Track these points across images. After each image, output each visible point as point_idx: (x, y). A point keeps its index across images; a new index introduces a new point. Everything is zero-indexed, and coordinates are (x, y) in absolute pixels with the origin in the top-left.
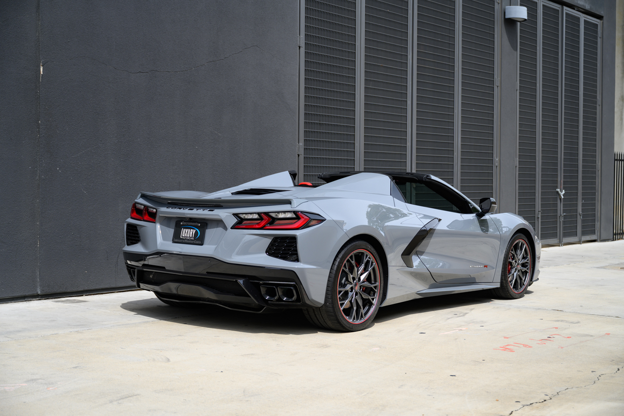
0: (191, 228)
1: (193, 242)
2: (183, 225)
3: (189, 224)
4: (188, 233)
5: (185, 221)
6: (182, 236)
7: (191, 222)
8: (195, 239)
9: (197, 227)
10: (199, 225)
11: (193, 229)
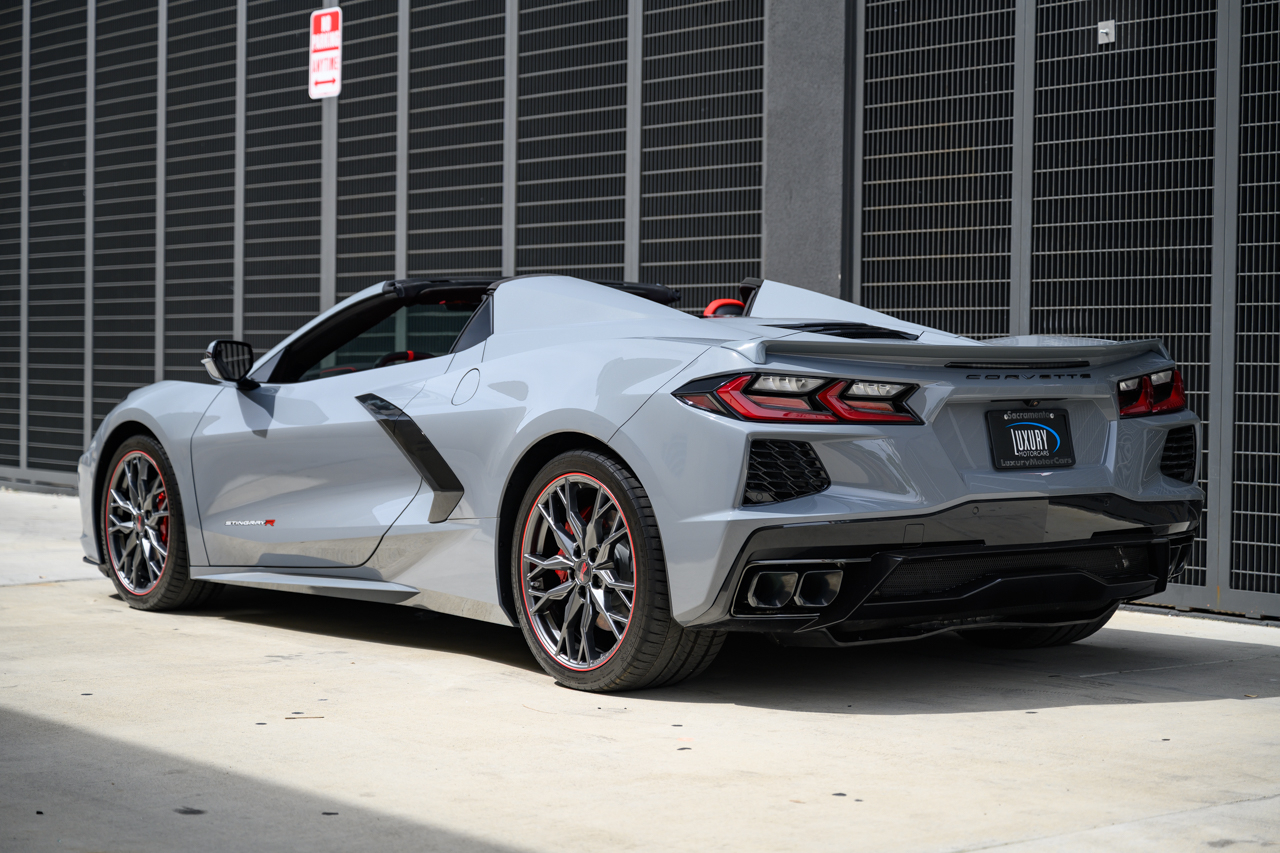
0: (1034, 428)
1: (1048, 462)
2: (1011, 421)
3: (1026, 415)
4: (1030, 441)
5: (1014, 411)
6: (1018, 451)
7: (1030, 411)
8: (1052, 456)
9: (1047, 422)
10: (1052, 416)
11: (1039, 428)
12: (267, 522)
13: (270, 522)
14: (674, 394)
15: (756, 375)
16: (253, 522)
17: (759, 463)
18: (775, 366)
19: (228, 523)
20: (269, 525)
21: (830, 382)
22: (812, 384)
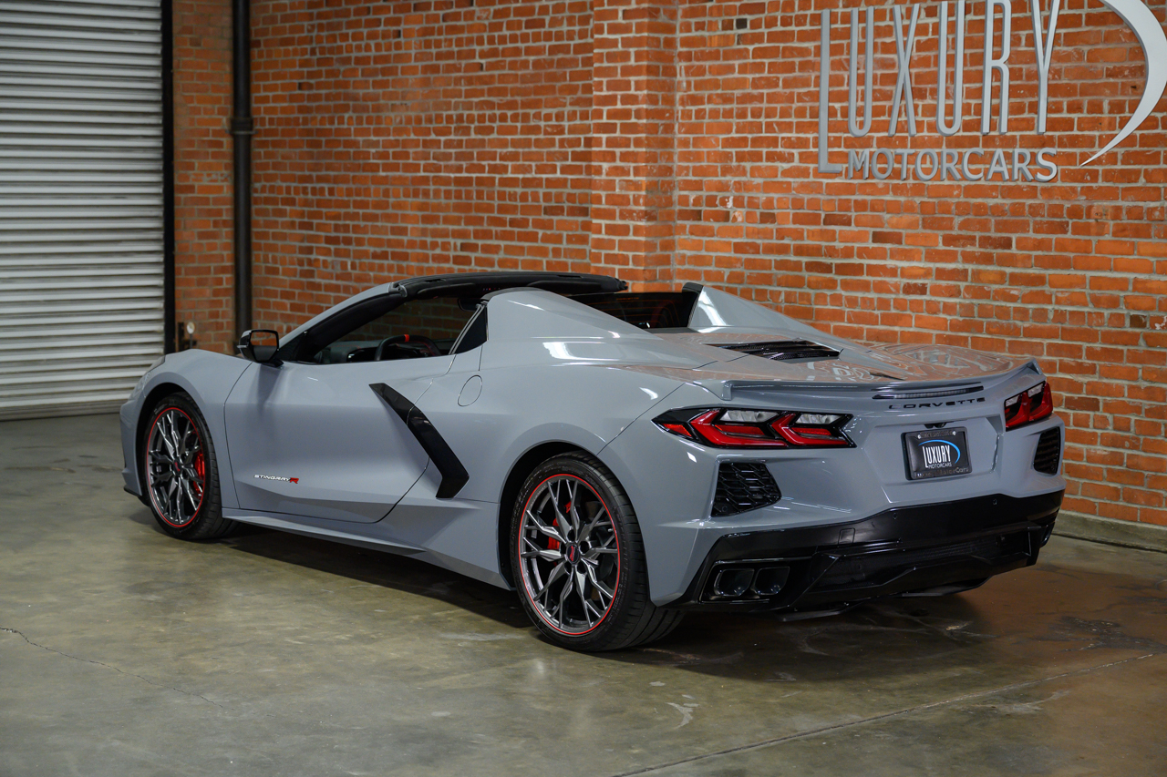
0: (940, 445)
1: (951, 471)
2: (922, 440)
4: (937, 455)
6: (928, 464)
7: (937, 431)
8: (954, 466)
10: (954, 433)
11: (944, 444)
12: (292, 480)
13: (294, 480)
14: (654, 420)
15: (723, 410)
16: (279, 478)
17: (725, 482)
18: (738, 402)
19: (257, 476)
20: (293, 482)
21: (781, 415)
22: (766, 416)
